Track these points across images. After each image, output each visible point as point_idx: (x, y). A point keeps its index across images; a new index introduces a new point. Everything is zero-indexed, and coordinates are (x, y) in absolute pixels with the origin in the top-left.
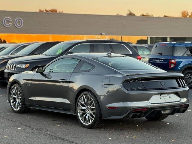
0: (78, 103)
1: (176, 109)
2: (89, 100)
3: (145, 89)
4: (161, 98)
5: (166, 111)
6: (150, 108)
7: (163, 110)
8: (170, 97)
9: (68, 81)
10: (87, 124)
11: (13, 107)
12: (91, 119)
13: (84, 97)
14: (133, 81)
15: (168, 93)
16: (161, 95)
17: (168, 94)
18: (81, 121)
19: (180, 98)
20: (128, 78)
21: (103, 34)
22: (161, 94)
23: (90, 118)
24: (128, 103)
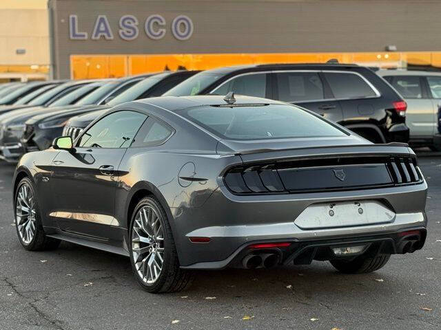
0: (132, 227)
1: (381, 242)
2: (153, 220)
3: (286, 190)
4: (332, 214)
5: (348, 249)
6: (296, 241)
7: (337, 246)
8: (361, 212)
9: (116, 169)
10: (149, 282)
11: (22, 236)
12: (157, 268)
13: (144, 210)
14: (252, 170)
15: (357, 201)
16: (334, 205)
17: (356, 203)
18: (139, 272)
19: (392, 214)
20: (239, 161)
21: (391, 48)
22: (333, 203)
23: (155, 267)
24: (243, 226)
